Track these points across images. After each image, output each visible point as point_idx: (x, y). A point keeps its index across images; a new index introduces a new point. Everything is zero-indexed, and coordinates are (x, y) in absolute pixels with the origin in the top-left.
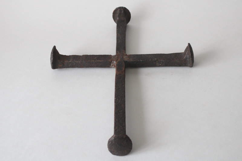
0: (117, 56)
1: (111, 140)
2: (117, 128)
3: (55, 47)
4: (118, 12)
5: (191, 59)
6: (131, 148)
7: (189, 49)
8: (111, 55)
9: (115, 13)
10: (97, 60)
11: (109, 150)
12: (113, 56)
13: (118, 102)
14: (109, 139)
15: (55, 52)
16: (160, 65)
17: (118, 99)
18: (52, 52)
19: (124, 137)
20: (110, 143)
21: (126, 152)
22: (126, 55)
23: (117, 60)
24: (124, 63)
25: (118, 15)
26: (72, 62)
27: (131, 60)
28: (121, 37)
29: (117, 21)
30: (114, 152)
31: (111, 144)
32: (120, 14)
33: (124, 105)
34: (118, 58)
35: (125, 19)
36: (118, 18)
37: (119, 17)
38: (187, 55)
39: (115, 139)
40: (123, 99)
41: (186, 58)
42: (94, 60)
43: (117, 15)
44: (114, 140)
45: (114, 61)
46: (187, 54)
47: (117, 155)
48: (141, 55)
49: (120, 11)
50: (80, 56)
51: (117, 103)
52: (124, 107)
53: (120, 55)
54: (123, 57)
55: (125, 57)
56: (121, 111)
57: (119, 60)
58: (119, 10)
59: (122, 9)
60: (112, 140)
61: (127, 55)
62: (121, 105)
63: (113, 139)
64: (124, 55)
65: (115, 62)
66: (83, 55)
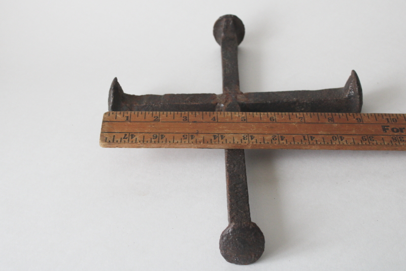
0: (225, 96)
1: (227, 233)
2: (234, 214)
3: (116, 80)
4: (223, 23)
5: (358, 96)
6: (262, 250)
7: (354, 79)
8: (214, 94)
9: (217, 25)
10: (191, 102)
11: (222, 254)
12: (219, 95)
13: (233, 171)
14: (223, 232)
15: (116, 88)
16: (303, 109)
17: (232, 166)
18: (111, 89)
19: (251, 227)
20: (225, 238)
21: (253, 256)
22: (242, 93)
23: (226, 102)
24: (238, 106)
25: (224, 29)
26: (146, 106)
27: (251, 101)
28: (230, 65)
29: (221, 40)
30: (231, 256)
31: (226, 240)
32: (227, 27)
33: (244, 176)
34: (228, 99)
35: (235, 36)
36: (223, 35)
37: (225, 32)
38: (351, 91)
39: (234, 230)
40: (241, 166)
41: (350, 97)
42: (185, 102)
43: (222, 29)
44: (232, 232)
45: (220, 103)
46: (350, 89)
47: (237, 263)
48: (268, 93)
49: (227, 21)
50: (160, 96)
51: (232, 173)
52: (244, 180)
53: (230, 93)
54: (236, 97)
55: (239, 97)
56: (241, 185)
57: (230, 101)
58: (224, 20)
59: (230, 19)
60: (229, 234)
61: (244, 93)
62: (239, 176)
63: (230, 231)
64: (238, 93)
65: (222, 105)
66: (166, 95)
